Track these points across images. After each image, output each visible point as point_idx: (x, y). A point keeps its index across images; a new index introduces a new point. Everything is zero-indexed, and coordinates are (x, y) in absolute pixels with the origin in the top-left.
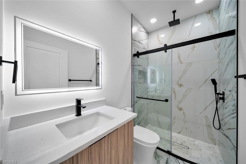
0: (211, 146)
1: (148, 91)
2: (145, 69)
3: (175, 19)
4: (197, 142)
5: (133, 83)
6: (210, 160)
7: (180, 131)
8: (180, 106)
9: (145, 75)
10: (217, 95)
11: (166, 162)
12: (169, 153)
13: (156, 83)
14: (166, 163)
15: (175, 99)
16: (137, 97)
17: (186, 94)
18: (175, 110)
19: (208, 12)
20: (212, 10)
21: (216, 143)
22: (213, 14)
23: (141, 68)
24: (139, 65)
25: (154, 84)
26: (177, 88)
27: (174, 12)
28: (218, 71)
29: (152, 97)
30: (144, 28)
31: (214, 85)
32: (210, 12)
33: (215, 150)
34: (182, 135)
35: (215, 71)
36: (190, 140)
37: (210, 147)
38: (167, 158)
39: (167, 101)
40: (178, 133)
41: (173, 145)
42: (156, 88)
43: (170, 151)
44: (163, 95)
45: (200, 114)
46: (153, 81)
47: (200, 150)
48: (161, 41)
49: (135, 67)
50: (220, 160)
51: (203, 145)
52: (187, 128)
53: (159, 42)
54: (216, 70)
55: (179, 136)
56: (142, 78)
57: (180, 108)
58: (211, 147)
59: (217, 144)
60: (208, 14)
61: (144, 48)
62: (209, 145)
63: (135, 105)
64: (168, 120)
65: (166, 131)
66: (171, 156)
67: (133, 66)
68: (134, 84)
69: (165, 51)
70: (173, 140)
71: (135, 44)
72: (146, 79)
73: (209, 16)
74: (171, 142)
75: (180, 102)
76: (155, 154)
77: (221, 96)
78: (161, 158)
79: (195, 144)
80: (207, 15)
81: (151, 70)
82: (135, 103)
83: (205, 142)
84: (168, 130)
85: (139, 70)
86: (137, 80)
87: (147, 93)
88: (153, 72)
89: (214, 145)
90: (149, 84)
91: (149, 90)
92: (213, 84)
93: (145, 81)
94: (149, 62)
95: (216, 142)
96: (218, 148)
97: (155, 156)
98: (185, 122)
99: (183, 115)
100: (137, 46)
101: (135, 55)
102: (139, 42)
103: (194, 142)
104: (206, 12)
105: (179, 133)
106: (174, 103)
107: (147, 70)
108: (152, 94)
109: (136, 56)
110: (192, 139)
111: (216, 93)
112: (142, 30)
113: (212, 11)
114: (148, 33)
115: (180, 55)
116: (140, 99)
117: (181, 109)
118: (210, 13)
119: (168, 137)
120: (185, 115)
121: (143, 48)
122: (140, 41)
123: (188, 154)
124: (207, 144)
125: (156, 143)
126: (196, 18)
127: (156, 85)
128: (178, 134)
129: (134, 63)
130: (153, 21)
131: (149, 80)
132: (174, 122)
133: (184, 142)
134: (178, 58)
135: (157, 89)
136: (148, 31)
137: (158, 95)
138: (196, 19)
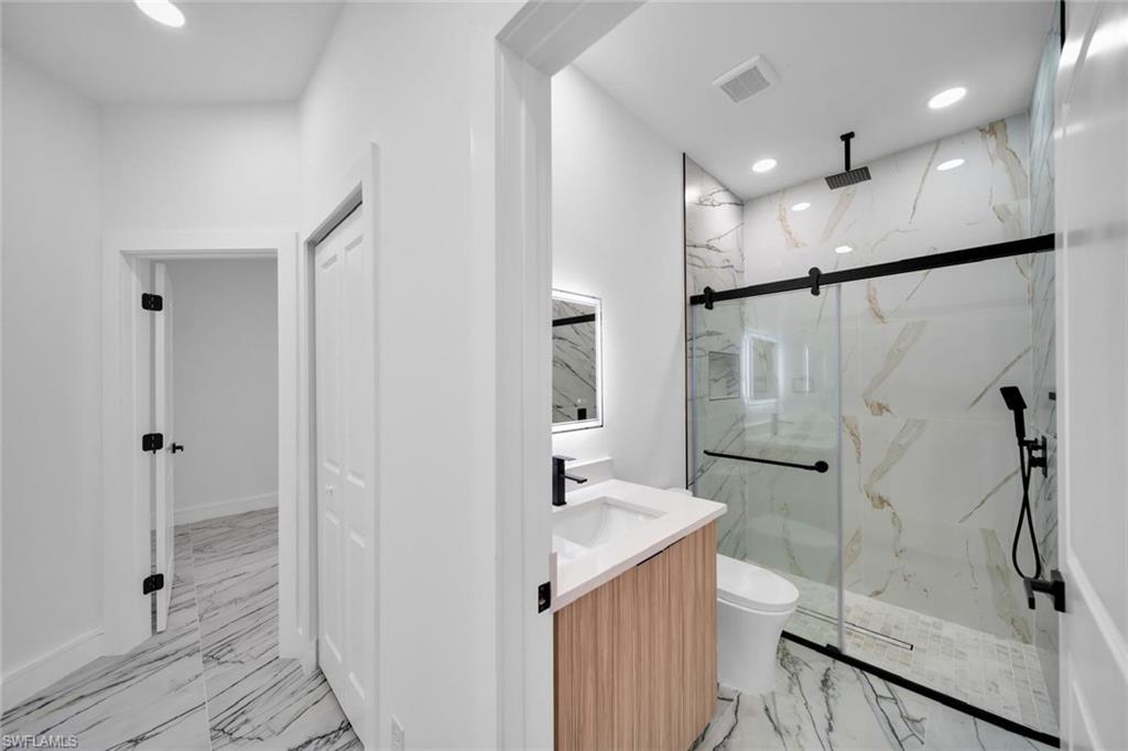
0: (1009, 646)
1: (744, 429)
2: (733, 345)
3: (852, 168)
4: (950, 630)
5: (690, 401)
6: (993, 688)
7: (879, 589)
8: (879, 488)
9: (730, 366)
10: (1025, 448)
11: (823, 678)
12: (833, 652)
13: (777, 397)
14: (822, 682)
15: (859, 462)
16: (706, 452)
17: (903, 442)
18: (856, 505)
19: (987, 129)
20: (1003, 120)
21: (1031, 638)
22: (1007, 136)
23: (715, 345)
24: (710, 334)
25: (769, 398)
26: (863, 418)
27: (847, 138)
28: (1031, 354)
29: (761, 453)
30: (727, 190)
31: (1012, 412)
32: (993, 128)
33: (1022, 658)
34: (887, 605)
35: (1019, 357)
36: (922, 622)
37: (1004, 647)
38: (826, 667)
39: (821, 467)
40: (871, 596)
41: (849, 634)
42: (775, 416)
43: (836, 649)
44: (806, 444)
45: (961, 521)
46: (764, 385)
47: (961, 654)
48: (793, 235)
49: (697, 343)
50: (1034, 692)
51: (976, 639)
52: (910, 576)
53: (788, 236)
54: (1026, 351)
55: (875, 605)
56: (717, 377)
57: (880, 498)
58: (1006, 648)
59: (1034, 638)
60: (988, 136)
61: (727, 264)
62: (1002, 642)
63: (699, 482)
64: (828, 541)
65: (822, 587)
66: (839, 664)
67: (689, 338)
68: (693, 404)
69: (812, 292)
70: (849, 617)
71: (696, 256)
72: (733, 382)
73: (992, 142)
74: (841, 622)
75: (880, 472)
76: (780, 655)
77: (1037, 454)
78: (805, 668)
79: (939, 637)
80: (983, 138)
81: (757, 343)
82: (699, 474)
83: (984, 631)
84: (828, 582)
85: (711, 352)
86: (702, 387)
87: (739, 435)
88: (764, 354)
89: (1023, 645)
90: (746, 401)
91: (747, 425)
92: (1010, 408)
93: (732, 389)
94: (746, 315)
95: (1028, 631)
96: (1036, 654)
97: (782, 660)
98: (901, 551)
99: (893, 522)
100: (701, 264)
101: (695, 300)
102: (710, 248)
103: (937, 628)
104: (978, 128)
105: (878, 593)
106: (851, 475)
107: (738, 349)
108: (758, 439)
109: (702, 303)
110: (929, 619)
111: (1022, 443)
112: (722, 197)
113: (1005, 126)
114: (741, 203)
115: (875, 290)
116: (715, 461)
117: (882, 502)
118: (995, 134)
119: (829, 608)
120: (900, 525)
121: (724, 267)
122: (711, 244)
123: (908, 665)
124: (992, 640)
125: (787, 605)
126: (937, 149)
127: (777, 404)
128: (871, 599)
129: (692, 329)
130: (765, 166)
131: (746, 387)
132: (852, 551)
133: (896, 627)
134: (868, 303)
135: (782, 422)
136: (742, 197)
137: (783, 442)
138: (938, 153)
